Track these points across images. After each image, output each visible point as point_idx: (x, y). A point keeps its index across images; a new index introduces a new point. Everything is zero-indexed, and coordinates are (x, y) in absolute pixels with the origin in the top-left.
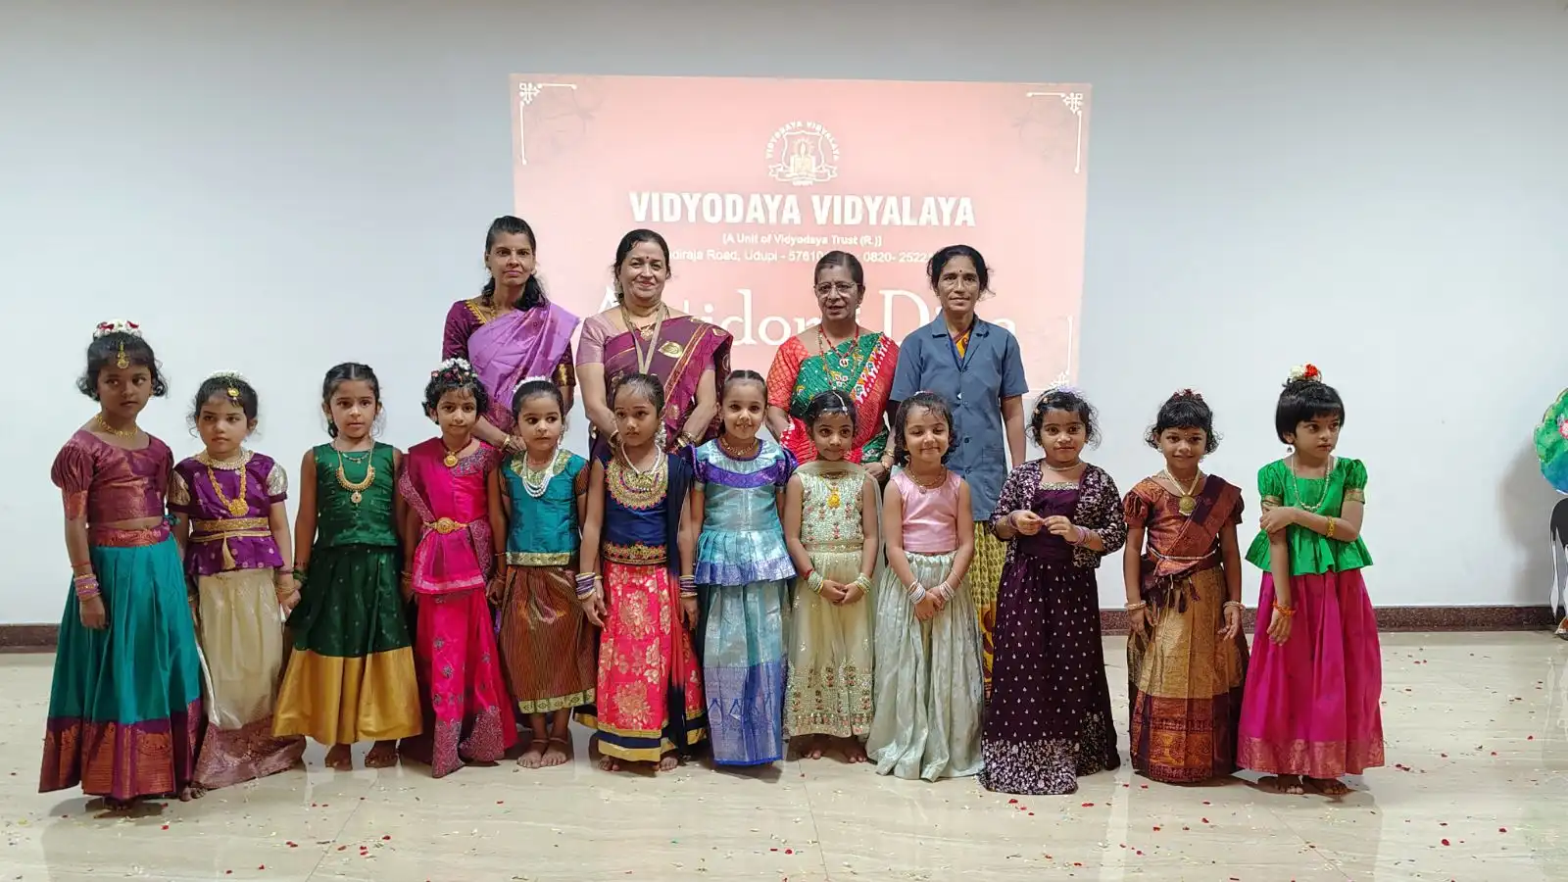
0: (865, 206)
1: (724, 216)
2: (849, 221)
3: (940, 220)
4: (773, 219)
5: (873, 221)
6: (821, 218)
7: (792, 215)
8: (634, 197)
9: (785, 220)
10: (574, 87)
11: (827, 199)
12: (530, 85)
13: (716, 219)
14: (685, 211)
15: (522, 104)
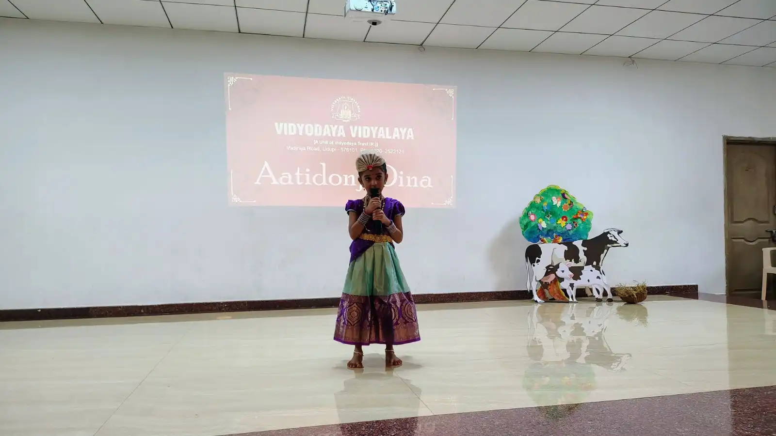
0: (371, 130)
1: (314, 132)
2: (365, 136)
3: (401, 137)
4: (334, 135)
5: (374, 136)
6: (354, 135)
7: (342, 133)
8: (276, 124)
9: (339, 135)
10: (251, 79)
11: (356, 128)
12: (233, 78)
13: (311, 134)
14: (298, 131)
15: (229, 85)
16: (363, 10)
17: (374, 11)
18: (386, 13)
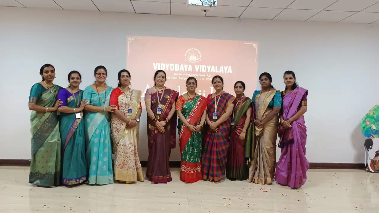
0: (207, 68)
1: (175, 69)
3: (224, 71)
4: (186, 70)
5: (209, 71)
6: (197, 70)
7: (190, 69)
8: (154, 64)
10: (141, 38)
11: (198, 66)
12: (131, 38)
13: (173, 70)
14: (166, 67)
15: (129, 42)
16: (197, 5)
17: (204, 5)
18: (211, 6)
